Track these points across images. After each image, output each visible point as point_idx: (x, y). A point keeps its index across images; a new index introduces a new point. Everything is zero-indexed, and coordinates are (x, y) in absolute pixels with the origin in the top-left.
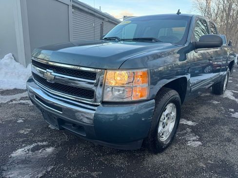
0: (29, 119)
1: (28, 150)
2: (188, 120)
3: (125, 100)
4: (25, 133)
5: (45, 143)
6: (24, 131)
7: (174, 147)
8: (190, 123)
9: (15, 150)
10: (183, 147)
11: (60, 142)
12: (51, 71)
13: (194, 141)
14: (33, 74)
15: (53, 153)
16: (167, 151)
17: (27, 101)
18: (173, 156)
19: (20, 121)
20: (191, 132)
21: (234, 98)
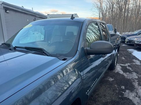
21: (123, 72)
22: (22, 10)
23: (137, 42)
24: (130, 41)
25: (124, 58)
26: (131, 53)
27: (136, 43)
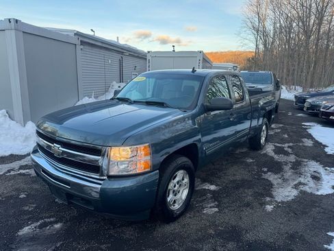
0: (32, 193)
1: (35, 228)
2: (212, 184)
3: (131, 173)
4: (30, 210)
5: (52, 219)
6: (28, 207)
7: (188, 215)
8: (213, 187)
9: (22, 228)
10: (197, 214)
11: (68, 218)
12: (59, 146)
13: (211, 207)
14: (38, 145)
15: (61, 229)
16: (180, 220)
17: (27, 171)
18: (185, 225)
19: (22, 196)
20: (211, 198)
21: (273, 154)
22: (102, 43)
23: (323, 108)
24: (313, 107)
25: (286, 136)
26: (307, 128)
27: (322, 110)
